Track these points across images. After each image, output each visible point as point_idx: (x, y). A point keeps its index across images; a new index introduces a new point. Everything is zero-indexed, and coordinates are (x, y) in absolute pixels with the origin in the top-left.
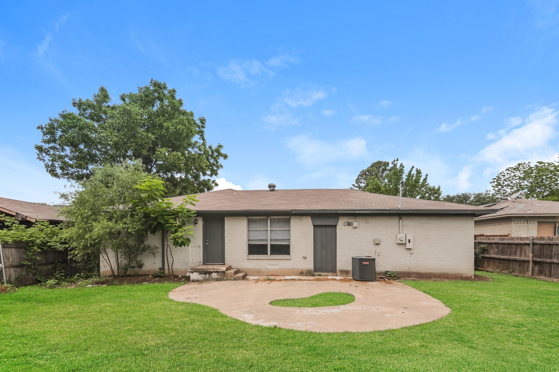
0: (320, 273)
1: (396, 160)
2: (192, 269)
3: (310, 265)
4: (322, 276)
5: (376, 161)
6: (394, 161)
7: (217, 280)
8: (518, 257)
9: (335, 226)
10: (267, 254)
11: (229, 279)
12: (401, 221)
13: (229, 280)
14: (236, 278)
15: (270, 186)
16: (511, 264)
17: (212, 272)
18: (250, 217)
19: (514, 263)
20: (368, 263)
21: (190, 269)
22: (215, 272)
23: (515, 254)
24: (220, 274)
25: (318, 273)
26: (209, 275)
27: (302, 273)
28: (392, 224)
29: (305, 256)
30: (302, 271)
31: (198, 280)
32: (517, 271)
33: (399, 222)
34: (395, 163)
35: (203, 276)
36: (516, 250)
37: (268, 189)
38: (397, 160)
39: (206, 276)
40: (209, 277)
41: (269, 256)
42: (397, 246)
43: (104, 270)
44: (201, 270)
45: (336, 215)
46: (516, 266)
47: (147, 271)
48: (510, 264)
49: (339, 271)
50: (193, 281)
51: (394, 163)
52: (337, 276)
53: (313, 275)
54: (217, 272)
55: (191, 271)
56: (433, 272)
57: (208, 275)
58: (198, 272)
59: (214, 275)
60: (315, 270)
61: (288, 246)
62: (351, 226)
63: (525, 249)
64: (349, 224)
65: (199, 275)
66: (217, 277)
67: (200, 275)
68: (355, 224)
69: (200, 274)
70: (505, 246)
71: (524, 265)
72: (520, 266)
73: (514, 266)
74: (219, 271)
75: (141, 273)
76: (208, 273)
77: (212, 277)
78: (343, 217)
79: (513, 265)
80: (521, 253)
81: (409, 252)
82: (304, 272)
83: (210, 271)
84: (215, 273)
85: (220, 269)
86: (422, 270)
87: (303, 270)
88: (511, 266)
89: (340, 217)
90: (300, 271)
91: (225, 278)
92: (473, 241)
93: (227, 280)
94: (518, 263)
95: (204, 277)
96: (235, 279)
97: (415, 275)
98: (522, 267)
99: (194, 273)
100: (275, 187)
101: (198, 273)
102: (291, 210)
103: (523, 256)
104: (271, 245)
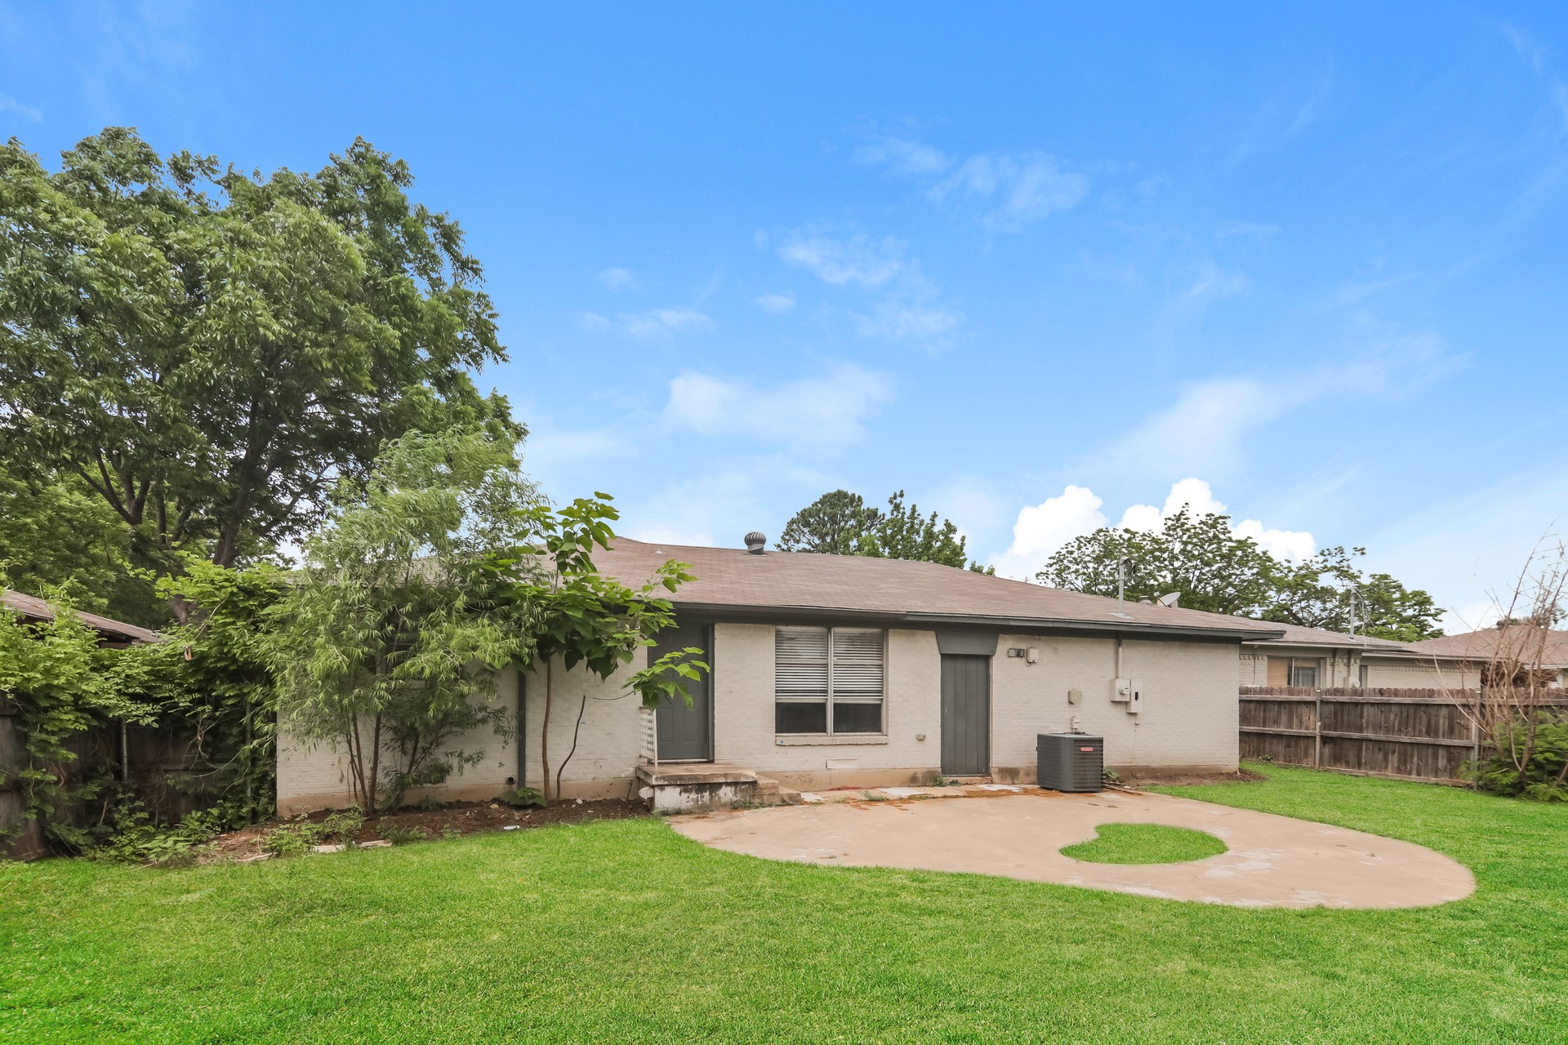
0: (955, 779)
1: (898, 493)
2: (663, 778)
3: (931, 757)
4: (961, 785)
5: (833, 490)
6: (895, 498)
7: (735, 807)
8: (1282, 729)
9: (987, 659)
10: (824, 730)
11: (766, 802)
12: (1120, 649)
13: (770, 805)
14: (786, 798)
15: (749, 541)
16: (1267, 743)
17: (720, 785)
18: (782, 628)
19: (1275, 741)
20: (1091, 749)
21: (657, 779)
22: (727, 784)
23: (1276, 722)
24: (741, 791)
25: (951, 779)
26: (711, 794)
27: (913, 781)
28: (1101, 655)
29: (922, 733)
30: (915, 774)
31: (680, 809)
32: (1281, 757)
33: (1117, 653)
34: (898, 501)
35: (693, 796)
36: (1279, 714)
37: (746, 547)
38: (902, 495)
39: (702, 797)
40: (711, 800)
41: (830, 736)
42: (1110, 707)
43: (291, 795)
44: (689, 779)
45: (993, 629)
46: (1280, 748)
47: (462, 792)
48: (1264, 742)
49: (996, 770)
50: (665, 813)
51: (894, 501)
52: (992, 782)
53: (941, 784)
54: (735, 784)
55: (660, 783)
56: (1172, 764)
57: (707, 794)
58: (679, 785)
59: (726, 794)
60: (947, 769)
61: (877, 708)
62: (1024, 659)
63: (1299, 712)
64: (1019, 654)
65: (680, 794)
66: (735, 799)
67: (685, 795)
68: (1034, 654)
69: (686, 791)
70: (1252, 706)
71: (1297, 745)
72: (1289, 746)
73: (1274, 747)
74: (743, 780)
75: (443, 800)
76: (709, 789)
77: (720, 798)
78: (1007, 636)
79: (1271, 744)
80: (1290, 720)
81: (1133, 720)
82: (920, 776)
83: (715, 781)
84: (729, 788)
85: (746, 776)
86: (1155, 762)
87: (916, 771)
88: (1267, 746)
89: (1000, 635)
90: (910, 773)
91: (757, 801)
92: (1237, 697)
93: (762, 805)
94: (1284, 742)
95: (698, 801)
96: (784, 801)
97: (1143, 774)
98: (1292, 750)
99: (668, 790)
100: (762, 541)
101: (678, 790)
102: (909, 614)
103: (1294, 727)
104: (835, 704)
